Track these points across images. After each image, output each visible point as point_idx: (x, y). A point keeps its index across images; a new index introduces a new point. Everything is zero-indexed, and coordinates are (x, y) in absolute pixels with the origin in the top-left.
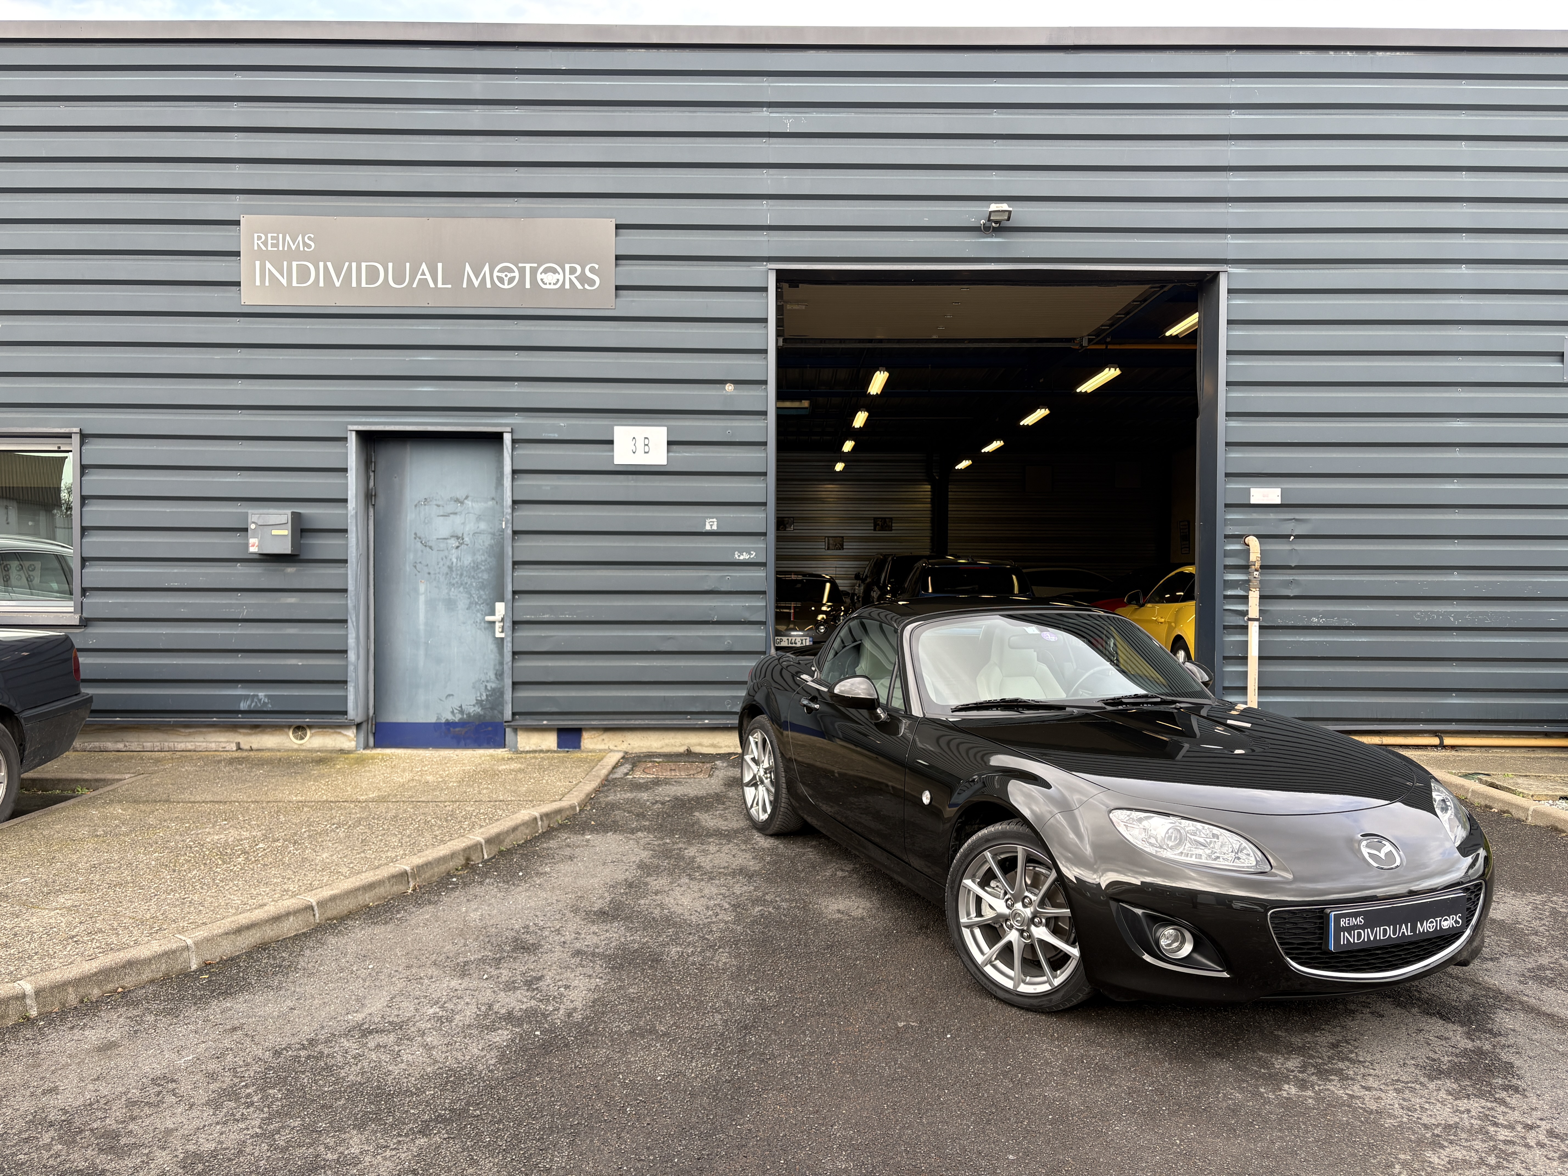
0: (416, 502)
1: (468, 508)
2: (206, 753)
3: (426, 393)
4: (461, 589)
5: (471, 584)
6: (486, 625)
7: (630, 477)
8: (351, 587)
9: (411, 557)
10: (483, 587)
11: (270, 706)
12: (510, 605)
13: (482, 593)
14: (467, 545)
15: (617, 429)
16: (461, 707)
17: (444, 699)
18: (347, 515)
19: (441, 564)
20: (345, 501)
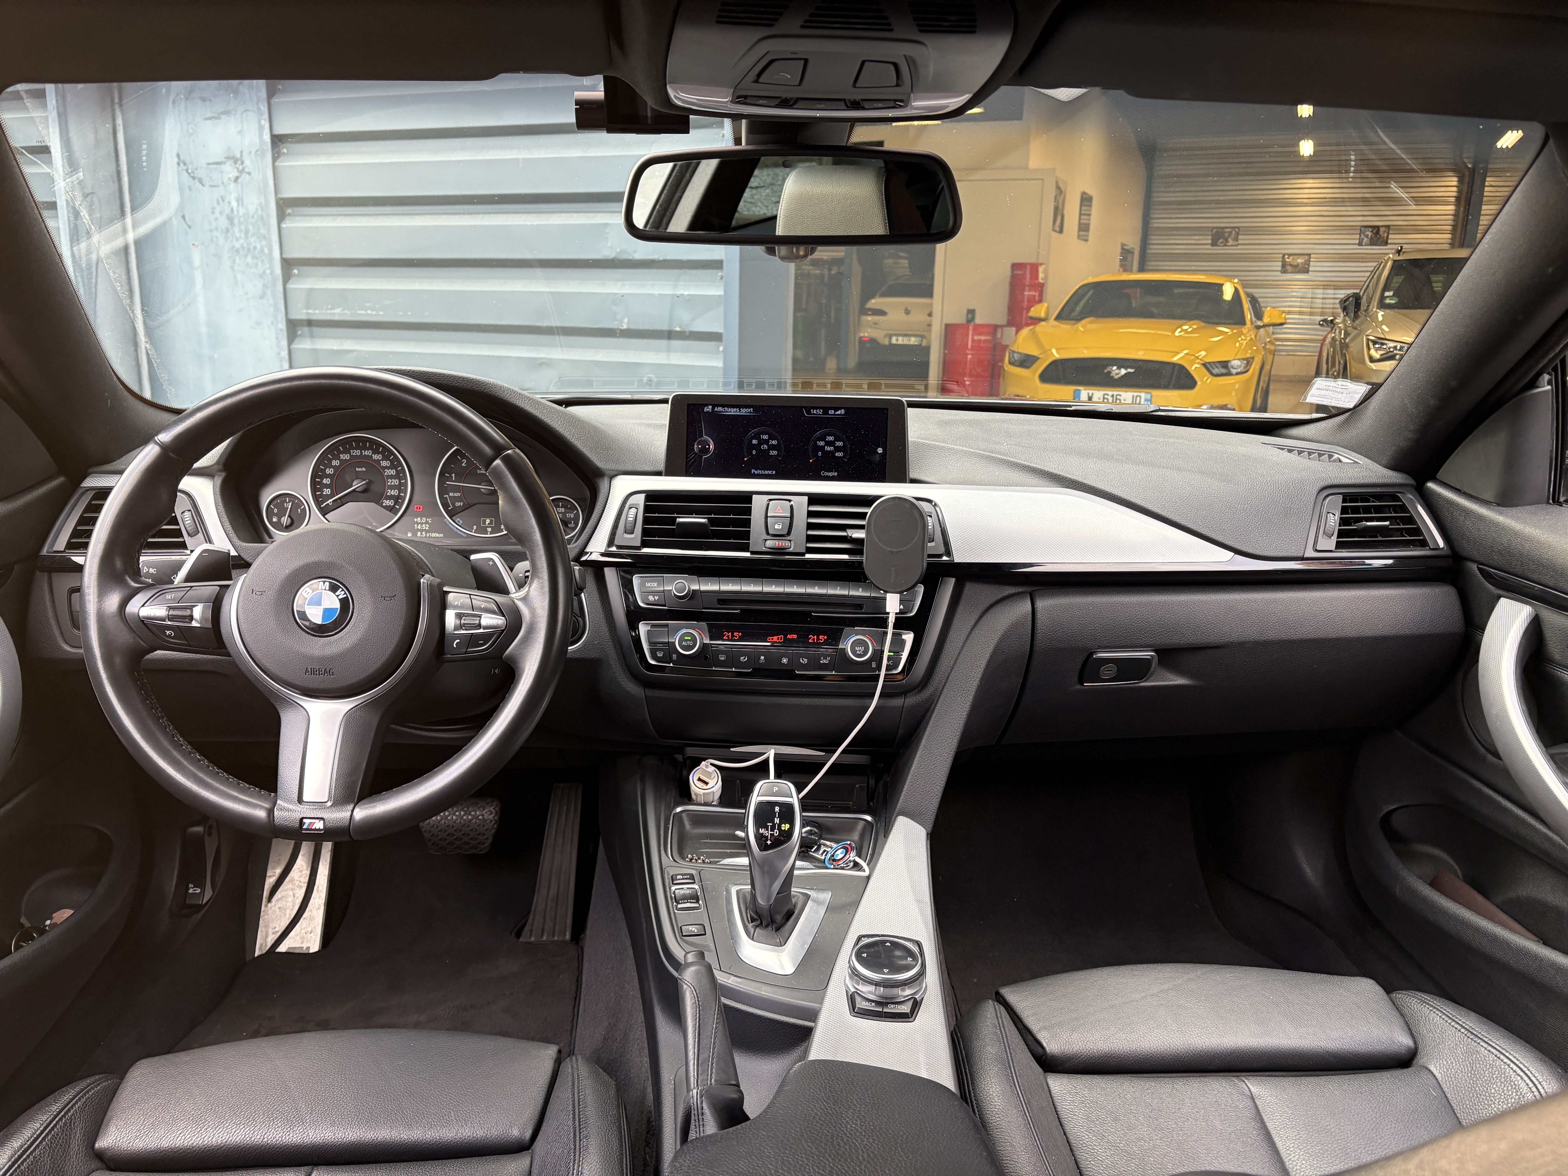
19: (217, 212)
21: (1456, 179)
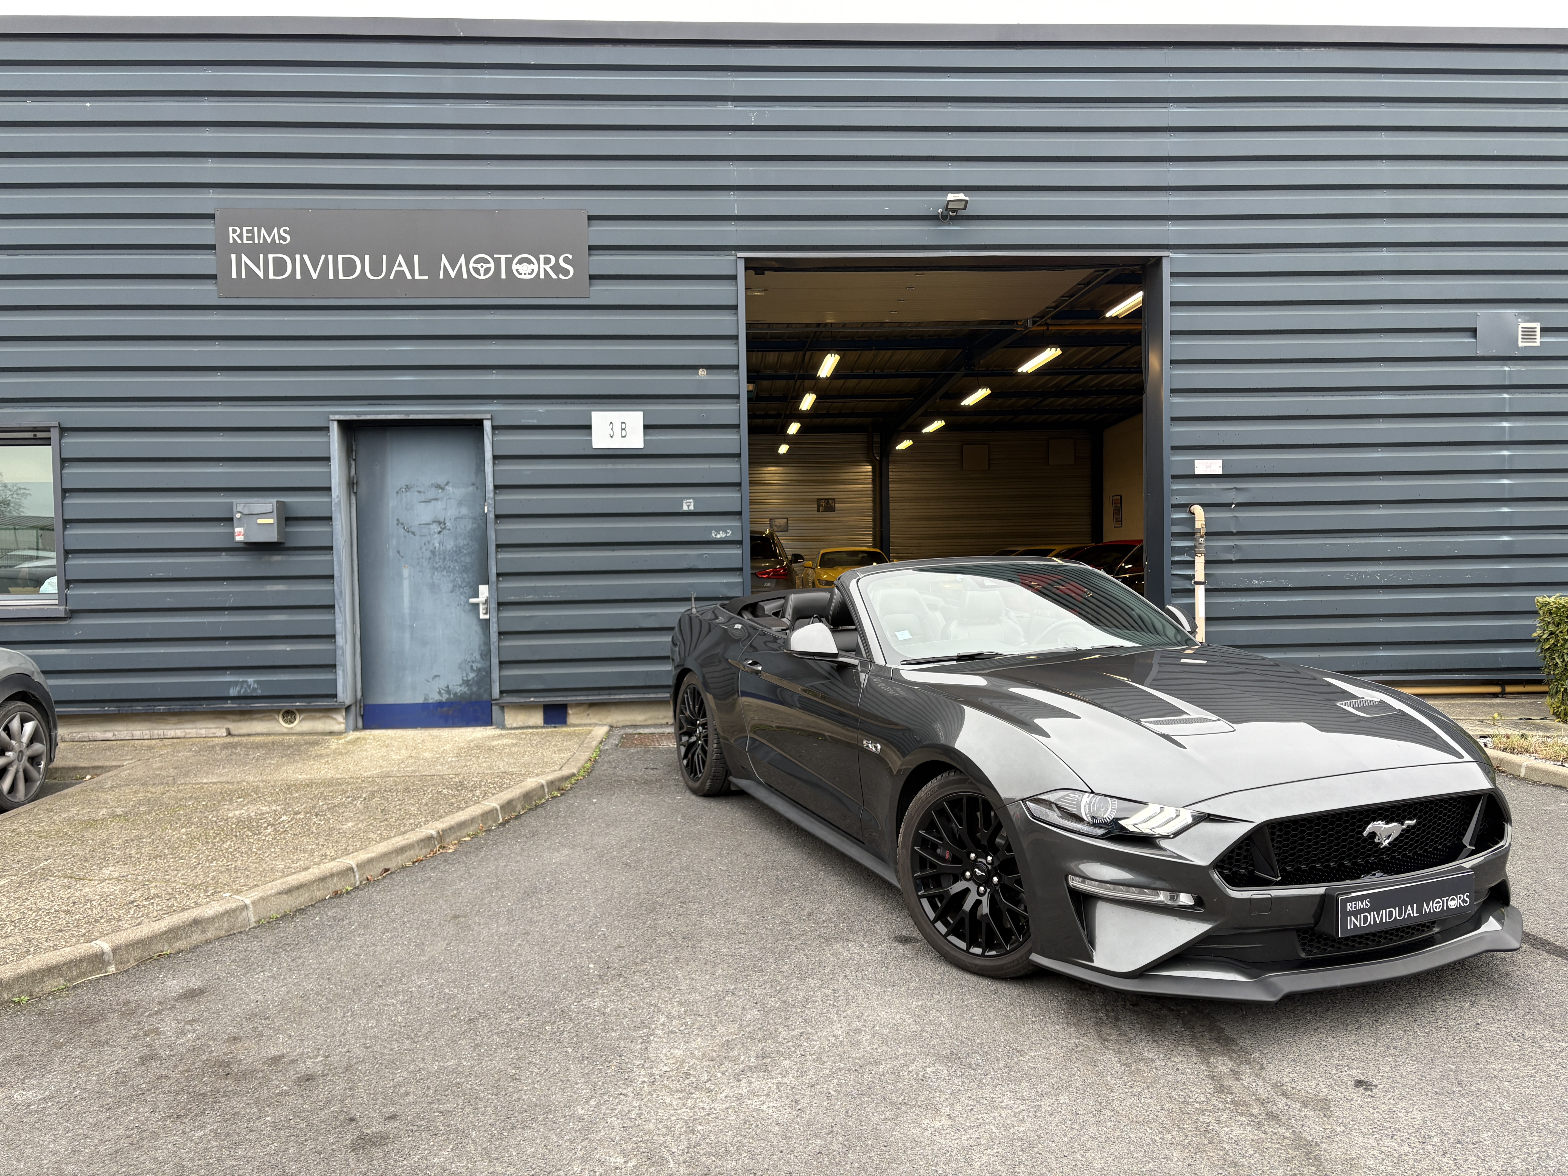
0: (397, 489)
1: (449, 494)
2: (197, 740)
3: (406, 382)
4: (445, 573)
5: (454, 568)
6: (470, 607)
7: (609, 460)
8: (336, 574)
9: (394, 542)
10: (465, 570)
11: (259, 691)
12: (494, 587)
13: (465, 576)
14: (449, 530)
15: (594, 414)
16: (448, 687)
17: (430, 680)
18: (331, 502)
19: (424, 549)
20: (329, 489)
21: (870, 467)
